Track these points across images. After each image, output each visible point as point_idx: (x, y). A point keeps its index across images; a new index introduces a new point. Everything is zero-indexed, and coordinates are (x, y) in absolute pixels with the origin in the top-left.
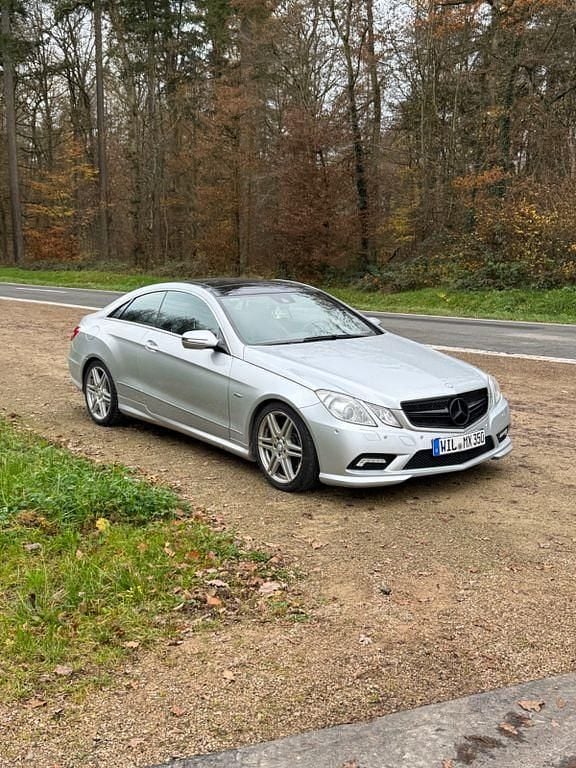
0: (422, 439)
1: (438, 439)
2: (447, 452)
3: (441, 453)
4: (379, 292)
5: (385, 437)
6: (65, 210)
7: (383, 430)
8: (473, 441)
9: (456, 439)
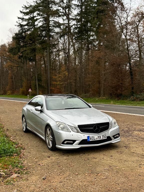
0: (84, 136)
1: (89, 136)
2: (92, 140)
3: (90, 140)
4: (136, 101)
5: (72, 135)
6: (60, 83)
7: (72, 133)
8: (102, 137)
9: (95, 137)
